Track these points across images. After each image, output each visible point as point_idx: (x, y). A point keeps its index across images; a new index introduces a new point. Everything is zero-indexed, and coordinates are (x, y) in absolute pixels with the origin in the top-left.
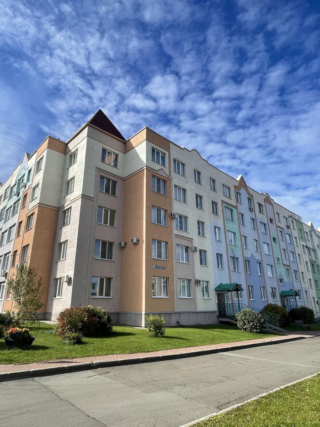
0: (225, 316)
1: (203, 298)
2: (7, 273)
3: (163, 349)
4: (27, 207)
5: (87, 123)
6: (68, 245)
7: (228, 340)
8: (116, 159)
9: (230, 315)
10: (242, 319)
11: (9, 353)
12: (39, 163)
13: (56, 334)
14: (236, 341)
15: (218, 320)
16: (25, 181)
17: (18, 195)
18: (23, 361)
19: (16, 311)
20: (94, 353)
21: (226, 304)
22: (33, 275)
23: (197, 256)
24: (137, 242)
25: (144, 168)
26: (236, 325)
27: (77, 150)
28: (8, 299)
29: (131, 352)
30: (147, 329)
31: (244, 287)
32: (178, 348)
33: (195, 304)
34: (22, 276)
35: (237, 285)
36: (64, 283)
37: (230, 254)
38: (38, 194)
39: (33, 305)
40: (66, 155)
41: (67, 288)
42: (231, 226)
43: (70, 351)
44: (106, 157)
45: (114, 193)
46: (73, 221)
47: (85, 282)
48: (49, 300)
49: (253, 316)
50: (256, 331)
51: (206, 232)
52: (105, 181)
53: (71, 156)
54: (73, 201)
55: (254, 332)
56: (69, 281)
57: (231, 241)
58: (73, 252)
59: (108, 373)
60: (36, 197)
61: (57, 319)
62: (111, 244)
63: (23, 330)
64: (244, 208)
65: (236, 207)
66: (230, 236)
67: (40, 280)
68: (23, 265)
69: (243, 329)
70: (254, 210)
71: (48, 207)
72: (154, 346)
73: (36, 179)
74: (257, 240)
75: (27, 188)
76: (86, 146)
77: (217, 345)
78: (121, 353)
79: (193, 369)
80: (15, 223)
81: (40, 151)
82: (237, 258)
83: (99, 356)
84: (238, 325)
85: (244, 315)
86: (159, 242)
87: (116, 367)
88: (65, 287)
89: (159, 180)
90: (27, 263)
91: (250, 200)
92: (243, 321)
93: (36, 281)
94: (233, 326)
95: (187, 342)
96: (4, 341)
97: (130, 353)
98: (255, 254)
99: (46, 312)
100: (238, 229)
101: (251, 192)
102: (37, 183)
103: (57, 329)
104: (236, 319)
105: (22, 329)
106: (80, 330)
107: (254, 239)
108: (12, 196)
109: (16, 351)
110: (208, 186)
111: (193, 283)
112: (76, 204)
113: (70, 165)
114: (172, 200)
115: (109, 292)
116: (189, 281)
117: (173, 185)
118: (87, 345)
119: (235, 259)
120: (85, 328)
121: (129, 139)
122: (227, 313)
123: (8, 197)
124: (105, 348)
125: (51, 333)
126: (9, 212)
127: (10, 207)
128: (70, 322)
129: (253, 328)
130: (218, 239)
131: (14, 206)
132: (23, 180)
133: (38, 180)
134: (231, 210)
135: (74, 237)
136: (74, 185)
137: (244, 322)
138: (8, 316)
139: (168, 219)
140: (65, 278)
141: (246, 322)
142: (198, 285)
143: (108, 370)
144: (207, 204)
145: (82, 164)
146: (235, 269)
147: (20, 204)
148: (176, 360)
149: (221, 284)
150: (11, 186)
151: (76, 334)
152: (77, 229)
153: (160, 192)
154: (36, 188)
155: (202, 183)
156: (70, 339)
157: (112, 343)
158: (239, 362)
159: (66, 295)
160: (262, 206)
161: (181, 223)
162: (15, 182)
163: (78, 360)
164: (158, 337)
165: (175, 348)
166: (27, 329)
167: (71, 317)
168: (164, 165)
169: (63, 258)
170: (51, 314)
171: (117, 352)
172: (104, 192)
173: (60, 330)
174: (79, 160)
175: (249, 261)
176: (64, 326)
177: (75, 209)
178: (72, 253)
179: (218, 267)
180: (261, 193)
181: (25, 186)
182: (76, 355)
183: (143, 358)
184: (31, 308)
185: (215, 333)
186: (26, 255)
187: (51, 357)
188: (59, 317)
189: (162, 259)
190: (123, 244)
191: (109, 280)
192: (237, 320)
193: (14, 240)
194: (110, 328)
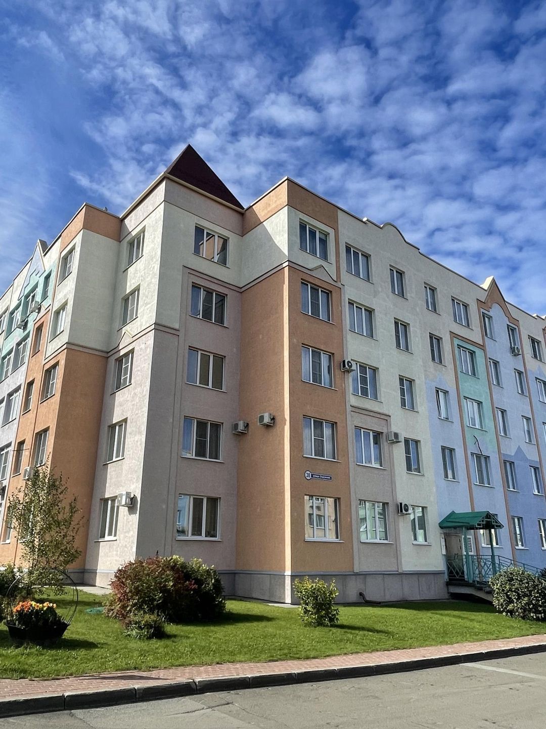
0: (462, 582)
1: (415, 542)
2: (6, 486)
3: (339, 652)
4: (43, 352)
5: (163, 173)
6: (129, 430)
7: (477, 636)
8: (224, 248)
9: (474, 581)
10: (503, 590)
11: (17, 656)
12: (65, 260)
13: (110, 615)
14: (494, 637)
15: (448, 589)
16: (38, 298)
17: (25, 326)
18: (49, 673)
19: (26, 566)
20: (193, 658)
21: (464, 557)
22: (59, 491)
23: (399, 452)
24: (272, 422)
25: (284, 265)
26: (491, 603)
27: (143, 231)
28: (8, 541)
29: (271, 658)
30: (300, 609)
31: (502, 519)
32: (371, 652)
33: (397, 555)
34: (36, 493)
35: (488, 515)
36: (120, 507)
37: (472, 448)
38: (66, 324)
39: (60, 554)
40: (120, 242)
41: (127, 519)
42: (471, 387)
43: (143, 654)
44: (203, 243)
45: (220, 320)
46: (137, 378)
47: (164, 507)
48: (91, 544)
49: (527, 583)
50: (536, 615)
51: (418, 400)
52: (202, 294)
53: (131, 244)
54: (137, 337)
55: (532, 619)
56: (132, 504)
57: (473, 419)
58: (139, 443)
59: (228, 704)
60: (61, 331)
61: (110, 585)
62: (216, 427)
63: (44, 607)
64: (499, 347)
65: (482, 347)
66: (471, 409)
67: (73, 501)
68: (37, 471)
69: (507, 612)
70: (520, 353)
71: (87, 350)
72: (319, 646)
73: (62, 293)
74: (530, 418)
75: (43, 312)
76: (161, 223)
77: (455, 645)
78: (250, 660)
79: (412, 700)
80: (18, 384)
81: (67, 235)
82: (487, 458)
83: (203, 665)
84: (495, 603)
85: (508, 580)
86: (319, 424)
87: (243, 691)
88: (124, 516)
89: (315, 290)
90: (47, 467)
91: (512, 330)
92: (506, 594)
93: (65, 504)
94: (484, 605)
95: (387, 638)
96: (6, 628)
97: (270, 661)
98: (525, 448)
99: (85, 569)
100: (487, 393)
101: (514, 313)
102: (64, 301)
103: (111, 605)
104: (488, 589)
105: (41, 605)
106: (159, 607)
107: (522, 416)
108: (13, 330)
109: (33, 650)
110: (419, 302)
111: (391, 509)
112: (143, 343)
113: (130, 263)
114: (344, 333)
115: (215, 529)
116: (385, 504)
117: (345, 300)
118: (175, 640)
119: (481, 459)
120: (169, 605)
121: (251, 205)
122: (466, 577)
123: (4, 333)
124: (214, 647)
125: (99, 613)
126: (6, 362)
127: (9, 353)
128: (137, 591)
129: (530, 611)
130: (443, 415)
131: (17, 351)
132: (33, 297)
133: (65, 296)
134: (472, 354)
135: (140, 411)
136: (137, 304)
137: (508, 596)
138: (10, 576)
139: (336, 373)
140: (124, 498)
141: (514, 596)
142: (403, 515)
143: (227, 697)
144: (419, 341)
145: (154, 260)
146: (482, 481)
147: (29, 345)
148: (369, 678)
149: (453, 513)
150: (11, 309)
151: (152, 617)
152: (146, 395)
153: (319, 316)
154: (61, 311)
155: (408, 295)
156: (140, 628)
157: (227, 638)
158: (512, 686)
159: (126, 532)
160: (538, 343)
161: (364, 381)
162: (18, 302)
163: (162, 673)
164: (324, 626)
165: (364, 651)
166: (51, 604)
167: (140, 580)
168: (325, 256)
169: (117, 456)
170: (94, 572)
171: (241, 657)
172: (201, 318)
173: (117, 607)
174: (147, 252)
175: (512, 463)
176: (125, 598)
177: (141, 355)
178: (137, 446)
179: (446, 476)
180: (537, 316)
181: (40, 309)
182: (156, 663)
183: (299, 671)
184: (56, 558)
185: (446, 619)
186: (43, 450)
187: (103, 667)
188: (114, 579)
189: (325, 459)
190: (241, 427)
191: (213, 502)
192: (491, 592)
193: (17, 419)
194: (221, 606)
